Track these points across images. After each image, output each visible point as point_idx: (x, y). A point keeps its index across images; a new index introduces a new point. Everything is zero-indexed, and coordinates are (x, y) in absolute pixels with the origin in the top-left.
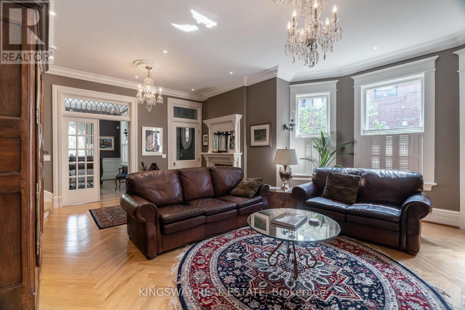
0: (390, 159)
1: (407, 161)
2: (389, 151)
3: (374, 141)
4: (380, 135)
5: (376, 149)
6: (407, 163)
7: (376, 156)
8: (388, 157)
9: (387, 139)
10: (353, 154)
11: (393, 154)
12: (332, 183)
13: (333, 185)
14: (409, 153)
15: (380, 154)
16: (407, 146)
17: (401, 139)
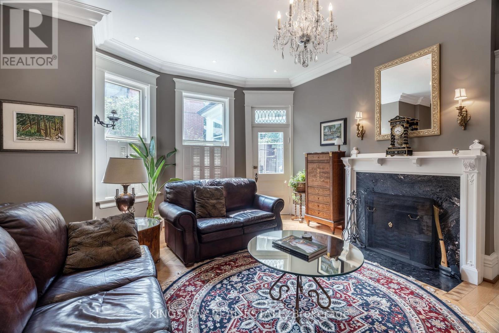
0: (208, 169)
1: (220, 170)
2: (207, 162)
3: (195, 152)
4: (200, 146)
5: (196, 159)
6: (220, 172)
7: (197, 167)
8: (206, 167)
9: (206, 150)
10: (175, 165)
11: (210, 165)
12: (205, 198)
13: (206, 200)
14: (221, 163)
15: (200, 164)
16: (220, 157)
17: (216, 151)
